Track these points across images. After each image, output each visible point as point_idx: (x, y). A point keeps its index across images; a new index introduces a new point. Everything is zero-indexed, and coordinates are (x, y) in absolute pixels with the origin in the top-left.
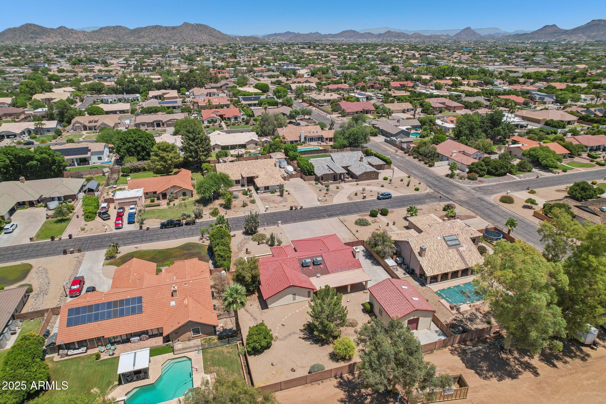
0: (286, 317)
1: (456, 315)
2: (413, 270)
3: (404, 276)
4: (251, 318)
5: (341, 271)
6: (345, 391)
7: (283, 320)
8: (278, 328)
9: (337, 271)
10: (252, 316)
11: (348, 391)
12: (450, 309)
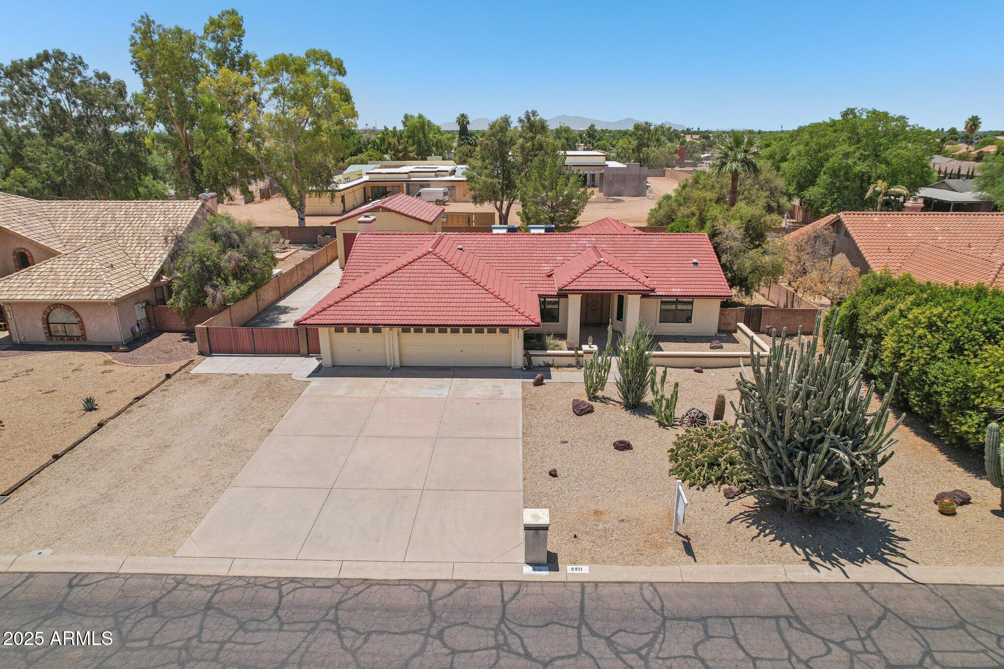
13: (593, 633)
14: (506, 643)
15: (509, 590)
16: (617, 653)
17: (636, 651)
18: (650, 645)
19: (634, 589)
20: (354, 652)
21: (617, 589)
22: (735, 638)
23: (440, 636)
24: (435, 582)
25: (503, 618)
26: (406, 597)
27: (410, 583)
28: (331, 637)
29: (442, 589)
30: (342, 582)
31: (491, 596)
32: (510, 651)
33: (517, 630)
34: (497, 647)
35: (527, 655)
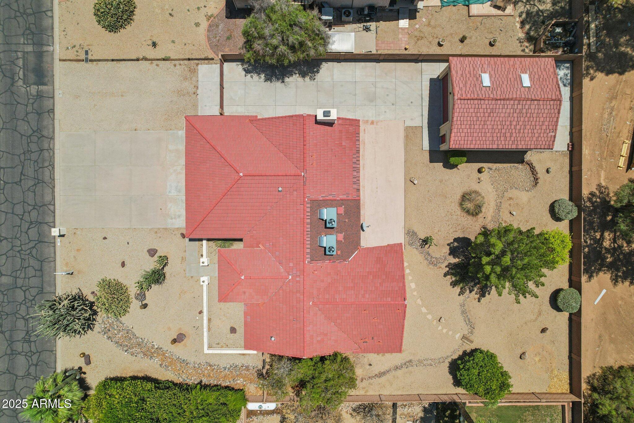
0: (424, 310)
1: (517, 14)
2: (372, 8)
3: (371, 35)
4: (404, 370)
5: (358, 170)
6: (600, 270)
7: (429, 317)
8: (445, 331)
9: (357, 180)
10: (397, 368)
11: (602, 265)
12: (499, 12)
13: (36, 244)
14: (32, 224)
15: (52, 224)
16: (30, 249)
17: (31, 252)
18: (33, 256)
19: (52, 255)
20: (29, 189)
21: (52, 251)
22: (35, 276)
23: (34, 208)
24: (54, 205)
25: (41, 223)
26: (48, 198)
27: (54, 198)
28: (33, 183)
29: (52, 207)
30: (53, 181)
31: (49, 219)
32: (30, 225)
33: (37, 226)
34: (31, 222)
35: (29, 229)
